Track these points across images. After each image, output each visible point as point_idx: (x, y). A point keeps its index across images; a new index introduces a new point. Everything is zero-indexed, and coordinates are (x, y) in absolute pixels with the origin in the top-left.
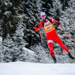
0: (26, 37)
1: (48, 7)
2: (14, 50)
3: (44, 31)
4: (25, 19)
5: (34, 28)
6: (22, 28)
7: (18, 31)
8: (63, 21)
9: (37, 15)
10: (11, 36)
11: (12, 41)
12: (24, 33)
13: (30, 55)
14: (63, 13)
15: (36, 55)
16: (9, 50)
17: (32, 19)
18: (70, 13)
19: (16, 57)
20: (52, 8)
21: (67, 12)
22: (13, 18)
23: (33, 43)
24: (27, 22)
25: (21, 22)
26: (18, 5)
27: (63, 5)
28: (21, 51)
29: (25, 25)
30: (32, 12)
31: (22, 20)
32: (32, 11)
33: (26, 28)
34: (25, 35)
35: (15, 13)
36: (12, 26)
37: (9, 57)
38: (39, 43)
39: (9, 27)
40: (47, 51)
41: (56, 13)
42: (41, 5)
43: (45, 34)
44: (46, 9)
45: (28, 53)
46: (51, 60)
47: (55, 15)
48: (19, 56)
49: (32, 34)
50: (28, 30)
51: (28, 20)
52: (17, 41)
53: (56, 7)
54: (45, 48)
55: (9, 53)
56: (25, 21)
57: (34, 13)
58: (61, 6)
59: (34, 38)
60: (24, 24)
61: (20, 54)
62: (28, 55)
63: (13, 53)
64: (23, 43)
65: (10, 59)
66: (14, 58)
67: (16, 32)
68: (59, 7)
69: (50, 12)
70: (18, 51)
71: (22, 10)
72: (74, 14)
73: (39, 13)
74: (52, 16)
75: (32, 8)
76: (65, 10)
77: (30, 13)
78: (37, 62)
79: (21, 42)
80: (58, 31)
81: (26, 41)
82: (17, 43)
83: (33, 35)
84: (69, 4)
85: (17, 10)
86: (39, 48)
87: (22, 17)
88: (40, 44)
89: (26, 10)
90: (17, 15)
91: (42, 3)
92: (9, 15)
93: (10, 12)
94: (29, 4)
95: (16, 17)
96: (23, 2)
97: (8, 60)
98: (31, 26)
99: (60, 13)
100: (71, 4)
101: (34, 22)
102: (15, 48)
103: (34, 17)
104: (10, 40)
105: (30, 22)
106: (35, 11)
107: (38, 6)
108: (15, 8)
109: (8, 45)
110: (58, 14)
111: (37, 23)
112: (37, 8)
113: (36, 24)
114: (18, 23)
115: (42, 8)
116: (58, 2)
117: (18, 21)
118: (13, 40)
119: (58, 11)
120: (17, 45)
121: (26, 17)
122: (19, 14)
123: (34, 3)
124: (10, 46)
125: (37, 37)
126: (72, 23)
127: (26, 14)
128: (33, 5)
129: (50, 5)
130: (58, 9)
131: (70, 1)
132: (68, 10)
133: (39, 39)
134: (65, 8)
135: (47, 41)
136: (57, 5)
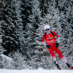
0: (4, 44)
1: (27, 13)
3: (23, 38)
4: (4, 25)
5: (13, 34)
8: (41, 28)
9: (16, 21)
12: (2, 40)
13: (7, 62)
14: (42, 20)
17: (10, 26)
20: (31, 15)
21: (46, 19)
27: (42, 12)
29: (4, 32)
30: (11, 19)
31: (1, 26)
32: (11, 17)
33: (4, 35)
38: (17, 50)
41: (35, 20)
42: (20, 11)
43: (24, 41)
44: (25, 16)
45: (6, 60)
46: (29, 67)
47: (34, 22)
49: (11, 40)
50: (7, 37)
51: (7, 26)
53: (35, 14)
56: (4, 28)
57: (13, 20)
58: (40, 13)
59: (13, 45)
60: (2, 31)
64: (1, 50)
68: (38, 14)
69: (29, 19)
71: (1, 17)
72: (53, 21)
73: (18, 19)
74: (31, 23)
75: (11, 15)
76: (44, 17)
77: (9, 20)
80: (37, 37)
81: (4, 48)
83: (12, 42)
88: (19, 50)
89: (5, 16)
91: (22, 10)
94: (9, 10)
96: (2, 9)
98: (10, 33)
99: (39, 20)
101: (13, 29)
103: (12, 24)
105: (8, 28)
106: (14, 17)
107: (17, 13)
110: (37, 21)
111: (16, 29)
112: (16, 15)
113: (15, 31)
115: (21, 15)
116: (37, 8)
119: (37, 18)
121: (5, 24)
123: (13, 10)
125: (16, 44)
127: (4, 21)
128: (12, 12)
129: (29, 11)
130: (37, 16)
131: (49, 8)
132: (47, 17)
133: (18, 46)
134: (44, 15)
135: (26, 48)
136: (37, 11)
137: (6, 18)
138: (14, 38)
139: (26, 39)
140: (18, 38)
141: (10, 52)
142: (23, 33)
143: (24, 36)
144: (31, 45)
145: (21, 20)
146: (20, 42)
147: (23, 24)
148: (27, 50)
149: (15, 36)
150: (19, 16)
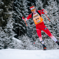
0: (14, 29)
2: (5, 40)
3: (29, 25)
4: (14, 15)
5: (21, 22)
6: (12, 22)
7: (9, 25)
8: (43, 16)
9: (23, 12)
10: (3, 29)
11: (4, 33)
12: (13, 26)
13: (18, 43)
15: (23, 44)
16: (1, 39)
17: (19, 15)
18: (49, 10)
19: (7, 45)
20: (35, 7)
21: (47, 10)
22: (4, 14)
23: (20, 34)
24: (16, 17)
25: (11, 17)
26: (9, 4)
27: (44, 4)
28: (11, 40)
29: (14, 20)
30: (19, 10)
31: (12, 15)
32: (20, 9)
33: (14, 22)
34: (14, 27)
35: (6, 11)
36: (3, 21)
37: (1, 45)
39: (2, 22)
40: (32, 40)
41: (38, 10)
42: (26, 4)
43: (30, 27)
45: (17, 42)
46: (35, 47)
48: (9, 44)
49: (19, 26)
50: (16, 24)
51: (16, 16)
52: (8, 32)
53: (38, 5)
54: (30, 38)
55: (1, 42)
56: (14, 17)
57: (21, 10)
58: (42, 5)
59: (21, 30)
60: (13, 19)
61: (10, 42)
62: (16, 43)
63: (5, 42)
64: (13, 34)
65: (2, 47)
66: (6, 46)
67: (7, 25)
68: (41, 6)
70: (8, 40)
71: (11, 8)
72: (52, 11)
73: (25, 10)
75: (19, 6)
76: (45, 8)
77: (18, 11)
78: (23, 49)
79: (11, 33)
81: (15, 32)
82: (7, 34)
83: (20, 28)
84: (48, 3)
85: (8, 8)
86: (25, 37)
87: (11, 14)
88: (26, 34)
89: (15, 8)
90: (7, 12)
91: (27, 3)
92: (2, 12)
93: (2, 10)
94: (17, 3)
95: (7, 13)
96: (13, 2)
97: (1, 47)
98: (19, 21)
100: (50, 3)
102: (6, 38)
103: (21, 13)
104: (2, 31)
105: (18, 17)
106: (22, 9)
107: (24, 5)
108: (6, 7)
109: (1, 36)
112: (23, 6)
114: (9, 18)
115: (27, 7)
116: (40, 1)
117: (8, 17)
118: (5, 31)
119: (40, 9)
120: (8, 36)
122: (9, 11)
123: (21, 3)
124: (2, 36)
125: (23, 29)
126: (51, 18)
127: (14, 11)
128: (20, 4)
129: (33, 4)
130: (40, 7)
131: (49, 1)
132: (47, 8)
133: (25, 30)
134: (45, 6)
135: (31, 32)
136: (39, 4)
137: (16, 9)
138: (22, 25)
139: (31, 25)
140: (25, 25)
141: (19, 35)
142: (29, 21)
143: (30, 23)
144: (35, 30)
145: (27, 10)
146: (26, 28)
147: (29, 14)
148: (32, 34)
149: (23, 23)
150: (26, 7)
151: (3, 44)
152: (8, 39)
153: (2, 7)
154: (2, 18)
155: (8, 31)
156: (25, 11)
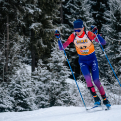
151: (47, 94)
152: (57, 83)
153: (39, 18)
154: (41, 42)
155: (55, 67)
156: (88, 23)
